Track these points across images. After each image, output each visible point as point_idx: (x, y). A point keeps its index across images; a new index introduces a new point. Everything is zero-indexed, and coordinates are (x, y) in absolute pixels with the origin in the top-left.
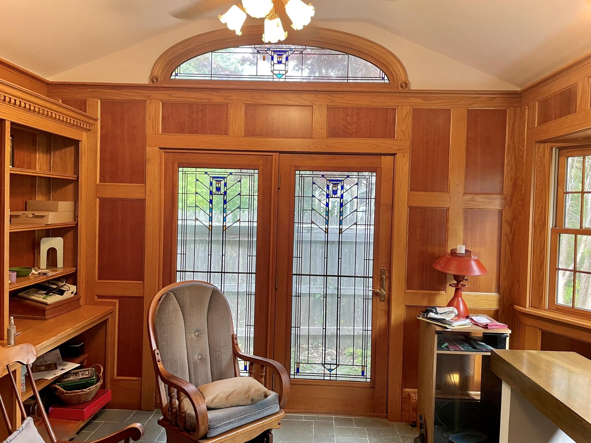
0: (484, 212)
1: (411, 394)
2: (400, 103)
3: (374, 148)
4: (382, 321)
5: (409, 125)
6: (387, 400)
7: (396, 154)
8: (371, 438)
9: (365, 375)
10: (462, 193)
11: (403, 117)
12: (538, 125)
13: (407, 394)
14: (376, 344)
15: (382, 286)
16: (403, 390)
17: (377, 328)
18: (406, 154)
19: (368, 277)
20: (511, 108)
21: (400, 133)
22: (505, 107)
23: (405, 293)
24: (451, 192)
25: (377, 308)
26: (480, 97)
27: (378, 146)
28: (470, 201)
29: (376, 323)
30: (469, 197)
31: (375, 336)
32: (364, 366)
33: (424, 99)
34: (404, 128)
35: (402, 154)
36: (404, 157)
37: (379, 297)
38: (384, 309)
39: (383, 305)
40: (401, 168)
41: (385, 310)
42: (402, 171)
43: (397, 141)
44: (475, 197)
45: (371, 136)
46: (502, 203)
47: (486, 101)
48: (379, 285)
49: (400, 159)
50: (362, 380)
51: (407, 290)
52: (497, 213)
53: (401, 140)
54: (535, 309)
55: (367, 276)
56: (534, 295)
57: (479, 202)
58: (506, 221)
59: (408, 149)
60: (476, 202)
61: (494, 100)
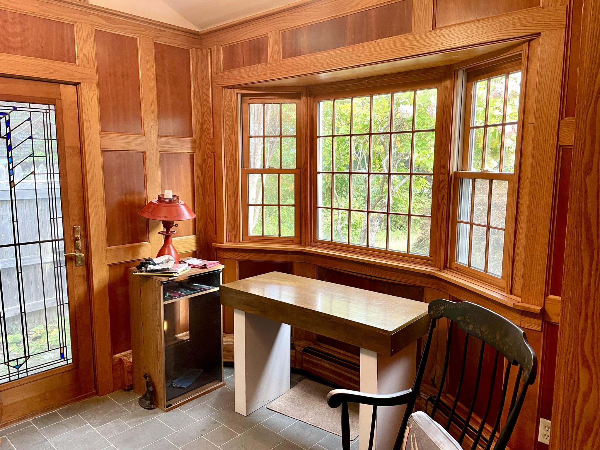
0: (177, 155)
1: (123, 359)
2: (79, 19)
3: (50, 73)
4: (81, 289)
5: (92, 49)
6: (95, 375)
7: (80, 83)
8: (92, 421)
9: (65, 357)
10: (157, 135)
11: (85, 38)
12: (223, 70)
13: (117, 360)
14: (76, 316)
15: (77, 248)
16: (113, 357)
17: (76, 298)
18: (93, 86)
19: (58, 240)
20: (193, 48)
21: (82, 57)
22: (189, 47)
23: (107, 250)
24: (145, 133)
25: (73, 275)
26: (165, 31)
27: (55, 71)
28: (165, 144)
29: (74, 293)
30: (163, 139)
31: (74, 308)
32: (63, 347)
33: (107, 19)
34: (86, 52)
35: (87, 84)
36: (91, 88)
37: (74, 262)
38: (82, 273)
39: (80, 271)
40: (88, 102)
41: (84, 275)
42: (90, 106)
43: (80, 67)
44: (169, 140)
45: (43, 56)
46: (192, 147)
47: (170, 36)
48: (74, 248)
49: (86, 91)
50: (62, 364)
51: (108, 247)
52: (189, 156)
53: (84, 67)
54: (232, 243)
55: (57, 238)
56: (230, 231)
57: (173, 145)
58: (197, 164)
59: (94, 79)
60: (170, 145)
61: (178, 37)
